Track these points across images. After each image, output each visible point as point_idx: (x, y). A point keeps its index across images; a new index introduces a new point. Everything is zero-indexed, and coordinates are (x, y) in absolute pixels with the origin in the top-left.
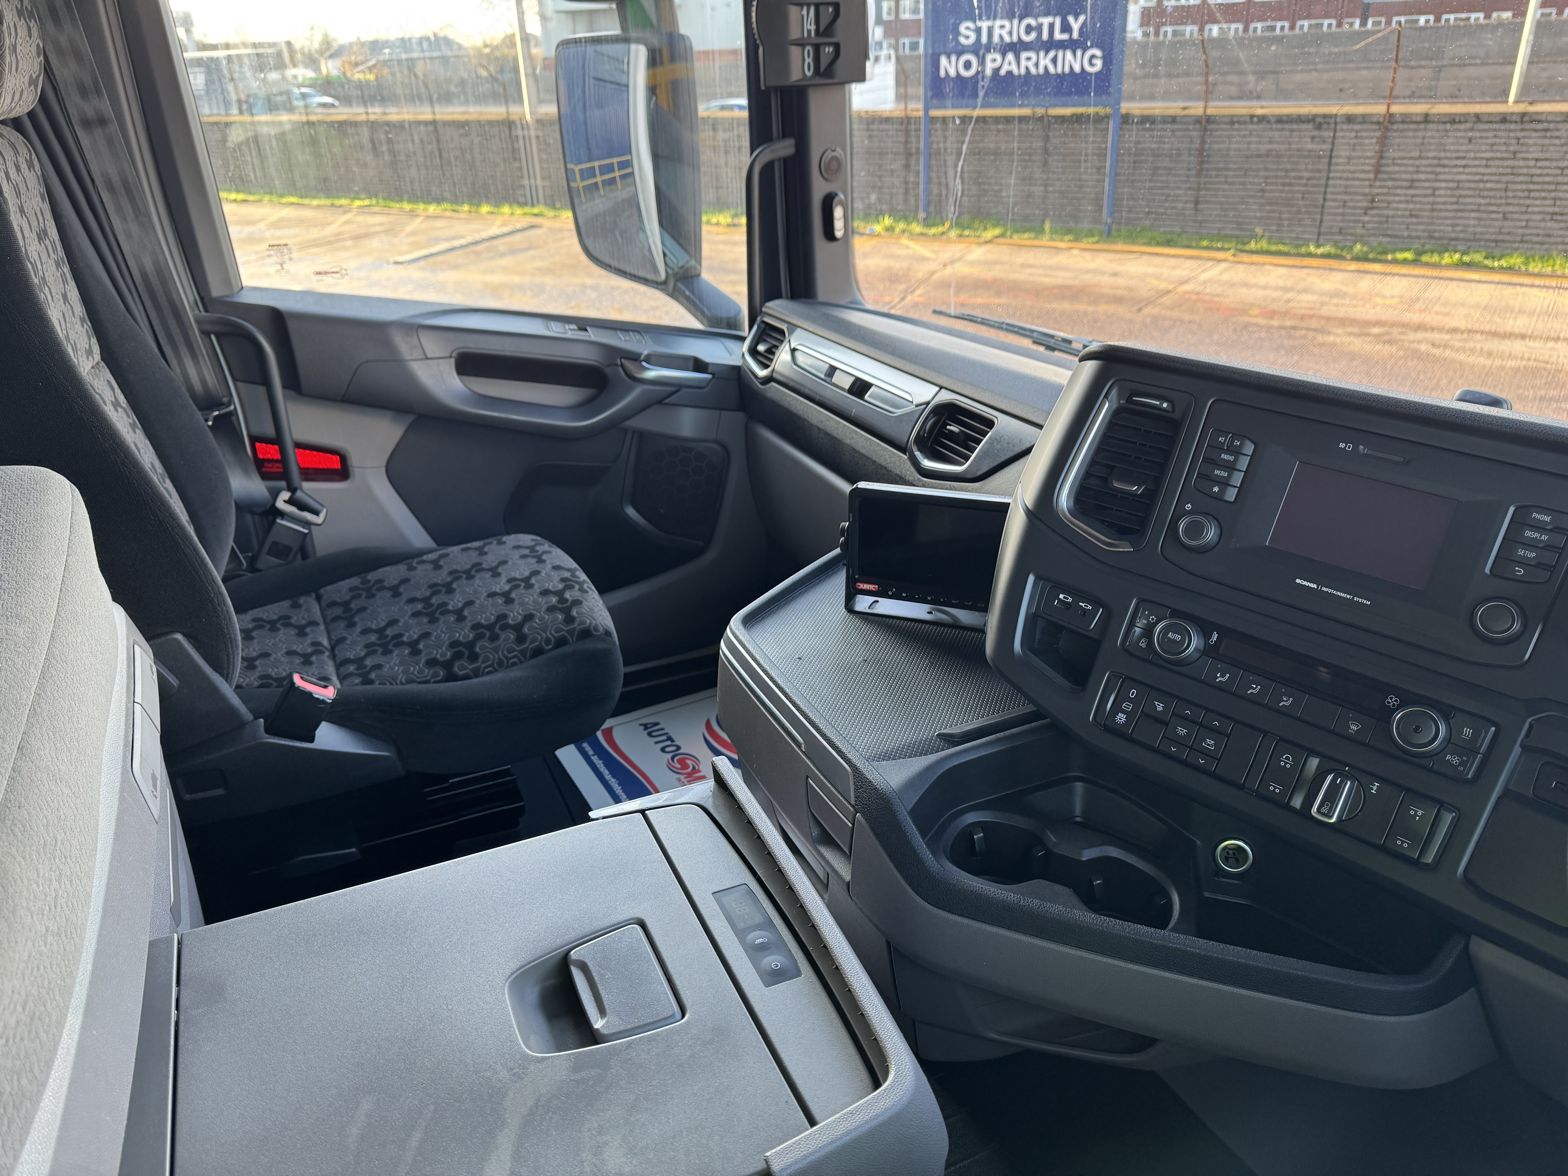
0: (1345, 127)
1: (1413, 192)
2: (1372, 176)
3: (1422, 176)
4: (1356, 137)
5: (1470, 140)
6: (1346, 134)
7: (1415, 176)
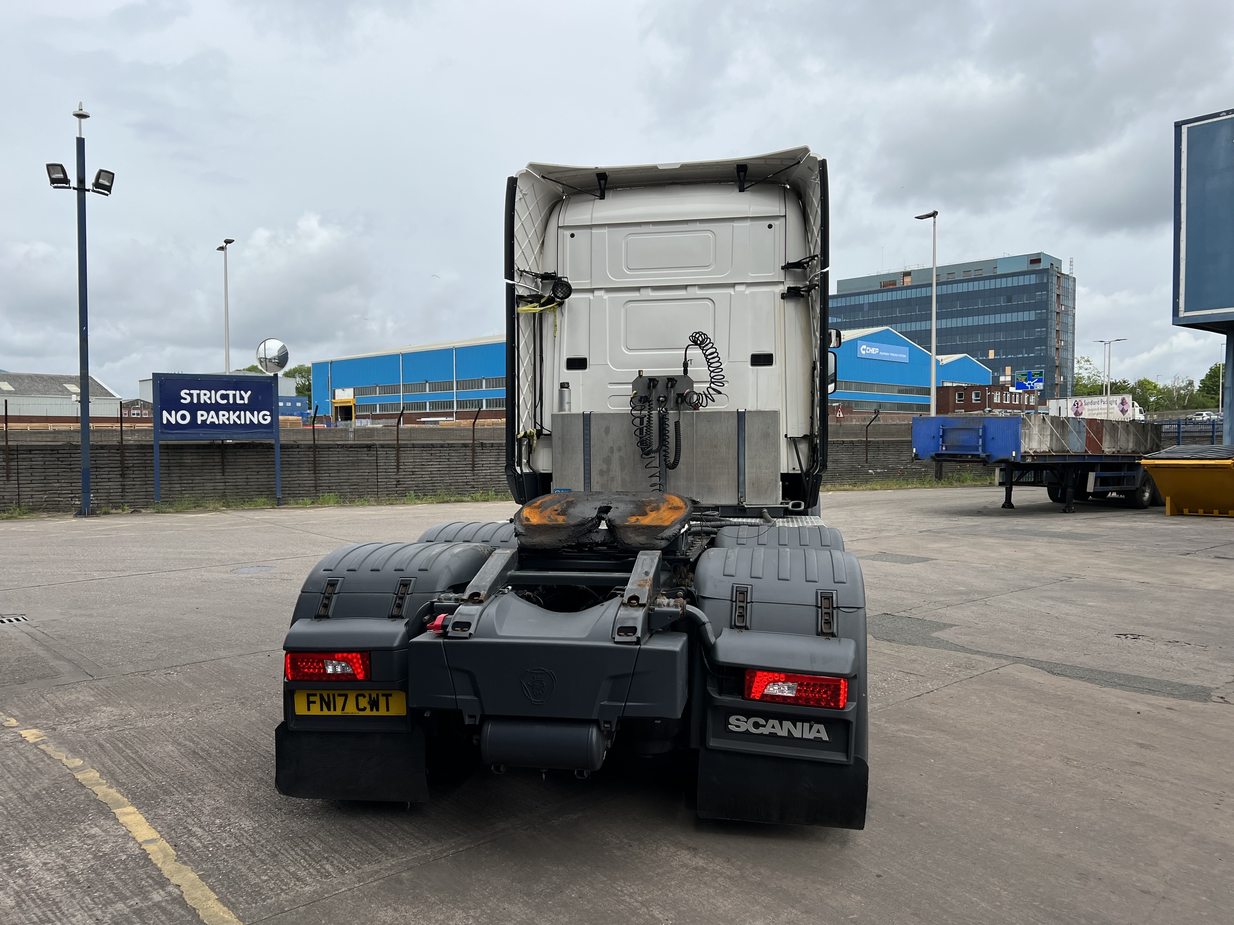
0: (380, 449)
1: (414, 476)
2: (395, 470)
3: (416, 470)
4: (386, 454)
5: (431, 454)
6: (382, 453)
7: (413, 470)
